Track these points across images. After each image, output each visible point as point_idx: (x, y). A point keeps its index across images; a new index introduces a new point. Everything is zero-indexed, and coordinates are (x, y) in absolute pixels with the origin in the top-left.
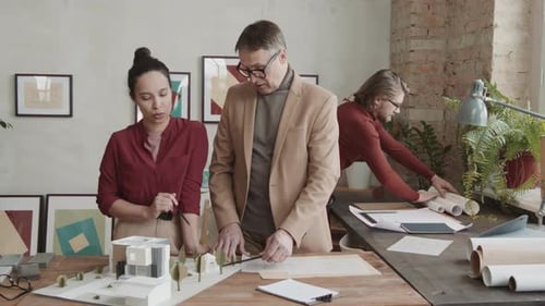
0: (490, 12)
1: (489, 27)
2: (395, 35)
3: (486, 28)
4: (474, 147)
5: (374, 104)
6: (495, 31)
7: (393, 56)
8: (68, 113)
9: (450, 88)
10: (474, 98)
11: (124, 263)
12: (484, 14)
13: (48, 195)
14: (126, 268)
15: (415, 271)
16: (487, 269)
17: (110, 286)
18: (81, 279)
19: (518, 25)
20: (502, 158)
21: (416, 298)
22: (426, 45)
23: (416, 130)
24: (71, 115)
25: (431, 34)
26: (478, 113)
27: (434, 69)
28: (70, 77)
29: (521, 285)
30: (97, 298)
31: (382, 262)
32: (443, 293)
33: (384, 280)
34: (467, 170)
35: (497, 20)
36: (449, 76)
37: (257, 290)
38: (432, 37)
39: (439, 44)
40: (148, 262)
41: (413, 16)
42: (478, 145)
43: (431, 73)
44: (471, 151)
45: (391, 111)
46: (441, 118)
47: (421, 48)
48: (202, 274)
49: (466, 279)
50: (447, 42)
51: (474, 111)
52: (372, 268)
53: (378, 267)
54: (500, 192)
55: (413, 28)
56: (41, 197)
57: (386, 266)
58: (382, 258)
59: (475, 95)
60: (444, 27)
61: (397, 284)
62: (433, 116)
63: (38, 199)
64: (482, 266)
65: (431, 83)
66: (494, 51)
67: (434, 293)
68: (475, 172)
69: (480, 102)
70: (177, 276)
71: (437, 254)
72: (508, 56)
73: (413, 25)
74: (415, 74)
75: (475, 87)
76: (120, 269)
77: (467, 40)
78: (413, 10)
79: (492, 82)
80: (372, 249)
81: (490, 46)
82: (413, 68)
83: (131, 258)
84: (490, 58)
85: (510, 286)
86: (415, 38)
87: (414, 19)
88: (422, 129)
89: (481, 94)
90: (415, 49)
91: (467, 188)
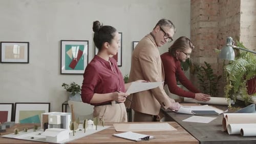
0: (238, 6)
1: (238, 14)
2: (193, 21)
3: (237, 14)
4: (230, 73)
5: (176, 53)
6: (241, 15)
7: (192, 32)
8: (27, 61)
9: (221, 46)
10: (227, 46)
11: (48, 123)
12: (236, 7)
13: (16, 103)
14: (49, 125)
15: (195, 129)
16: (229, 125)
17: (40, 134)
18: (26, 131)
19: (253, 12)
20: (245, 79)
21: (193, 139)
22: (208, 25)
23: (203, 67)
24: (28, 62)
25: (210, 19)
26: (230, 54)
27: (212, 37)
28: (28, 43)
29: (246, 133)
30: (33, 138)
31: (179, 126)
32: (207, 137)
33: (178, 132)
34: (226, 84)
35: (242, 10)
36: (220, 40)
37: (113, 136)
38: (211, 21)
39: (214, 24)
40: (59, 122)
41: (201, 10)
42: (232, 72)
43: (211, 39)
44: (228, 75)
45: (184, 57)
46: (216, 62)
47: (205, 26)
48: (86, 129)
49: (220, 132)
50: (218, 23)
51: (228, 53)
52: (173, 128)
53: (176, 127)
54: (244, 96)
55: (201, 16)
56: (13, 104)
57: (181, 127)
58: (179, 124)
59: (228, 44)
60: (217, 15)
61: (184, 134)
62: (212, 61)
63: (11, 105)
64: (227, 124)
65: (211, 44)
66: (241, 25)
67: (202, 137)
68: (230, 85)
69: (231, 48)
70: (72, 128)
71: (207, 123)
72: (248, 28)
73: (201, 15)
74: (202, 39)
75: (228, 40)
76: (46, 126)
77: (228, 21)
78: (201, 7)
79: (240, 41)
80: (174, 121)
81: (239, 23)
82: (201, 36)
83: (51, 121)
84: (239, 29)
85: (241, 134)
86: (202, 21)
87: (202, 12)
88: (206, 68)
89: (231, 44)
90: (202, 27)
91: (227, 93)
